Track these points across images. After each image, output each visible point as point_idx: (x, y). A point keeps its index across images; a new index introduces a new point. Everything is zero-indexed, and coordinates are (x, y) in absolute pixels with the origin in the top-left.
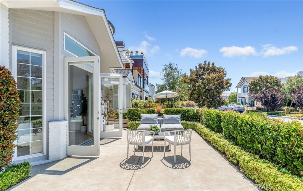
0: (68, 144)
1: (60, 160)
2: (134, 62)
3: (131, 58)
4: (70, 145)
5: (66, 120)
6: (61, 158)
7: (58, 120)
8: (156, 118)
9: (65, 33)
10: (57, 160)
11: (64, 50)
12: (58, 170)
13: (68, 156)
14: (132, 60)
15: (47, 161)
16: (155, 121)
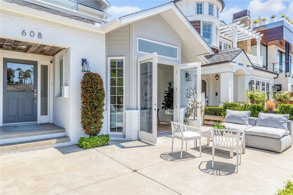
0: (139, 130)
1: (132, 141)
2: (263, 35)
3: (256, 31)
4: (141, 130)
5: (138, 110)
6: (133, 140)
7: (132, 109)
8: (245, 117)
9: (138, 38)
10: (130, 140)
11: (138, 51)
12: (125, 146)
13: (139, 140)
14: (260, 33)
15: (124, 139)
16: (243, 120)
